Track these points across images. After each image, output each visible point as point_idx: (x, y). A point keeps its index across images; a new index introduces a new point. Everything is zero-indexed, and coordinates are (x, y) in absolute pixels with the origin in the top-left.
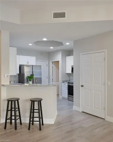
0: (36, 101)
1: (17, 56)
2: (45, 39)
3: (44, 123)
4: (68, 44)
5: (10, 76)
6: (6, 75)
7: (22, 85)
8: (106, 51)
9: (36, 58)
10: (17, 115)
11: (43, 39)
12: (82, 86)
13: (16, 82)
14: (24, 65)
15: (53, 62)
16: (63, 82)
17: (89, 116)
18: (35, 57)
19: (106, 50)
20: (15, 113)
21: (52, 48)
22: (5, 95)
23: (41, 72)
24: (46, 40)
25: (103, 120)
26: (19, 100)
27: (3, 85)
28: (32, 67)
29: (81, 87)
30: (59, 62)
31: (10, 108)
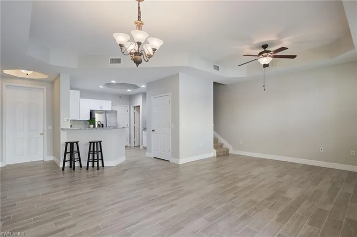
0: (95, 142)
2: (113, 82)
3: (105, 165)
4: (143, 86)
6: (66, 119)
10: (75, 158)
12: (153, 131)
14: (94, 111)
15: (134, 107)
17: (157, 160)
18: (111, 102)
19: (171, 93)
21: (129, 90)
22: (64, 138)
24: (116, 82)
25: (168, 162)
26: (79, 143)
27: (62, 129)
28: (105, 113)
30: (139, 106)
31: (68, 150)
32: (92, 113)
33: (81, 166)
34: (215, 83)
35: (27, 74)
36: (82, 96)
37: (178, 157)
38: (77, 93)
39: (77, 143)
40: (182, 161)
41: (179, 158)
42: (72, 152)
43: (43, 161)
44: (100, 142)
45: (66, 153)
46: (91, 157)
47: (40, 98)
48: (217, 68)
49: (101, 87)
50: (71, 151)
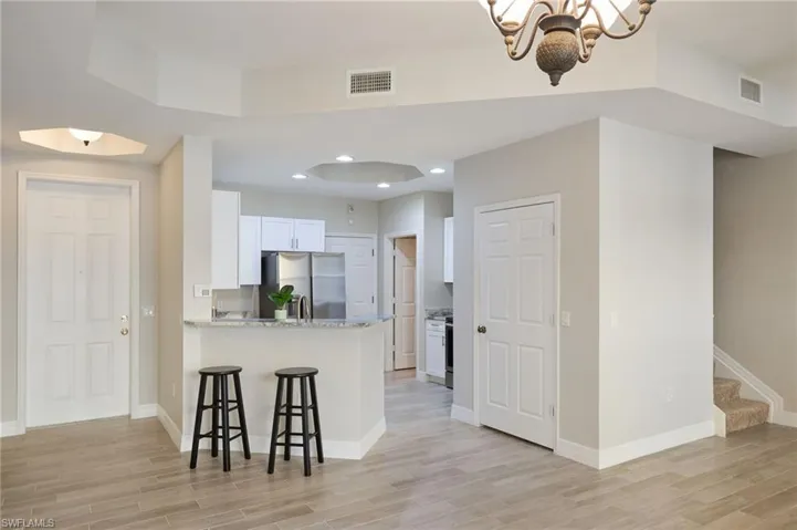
0: (295, 376)
1: (241, 217)
2: (345, 159)
3: (325, 456)
4: (438, 171)
5: (214, 291)
6: (199, 289)
7: (268, 324)
8: (558, 197)
9: (326, 225)
10: (231, 425)
11: (338, 159)
12: (482, 330)
13: (248, 315)
14: (277, 253)
15: (394, 240)
16: (431, 317)
17: (501, 439)
18: (323, 222)
19: (559, 195)
20: (226, 419)
21: (384, 185)
22: (196, 355)
23: (344, 278)
24: (351, 159)
25: (547, 452)
26: (240, 374)
27: (188, 323)
28: (306, 259)
29: (477, 335)
30: (414, 237)
31: (208, 401)
32: (267, 262)
33: (247, 455)
34: (719, 154)
35: (87, 143)
36: (246, 210)
37: (593, 442)
38: (233, 198)
39: (236, 373)
40: (608, 458)
41: (596, 446)
42: (219, 404)
43: (129, 416)
44: (312, 375)
45: (201, 407)
46: (282, 427)
47: (122, 215)
48: (751, 90)
49: (299, 176)
50: (216, 400)
